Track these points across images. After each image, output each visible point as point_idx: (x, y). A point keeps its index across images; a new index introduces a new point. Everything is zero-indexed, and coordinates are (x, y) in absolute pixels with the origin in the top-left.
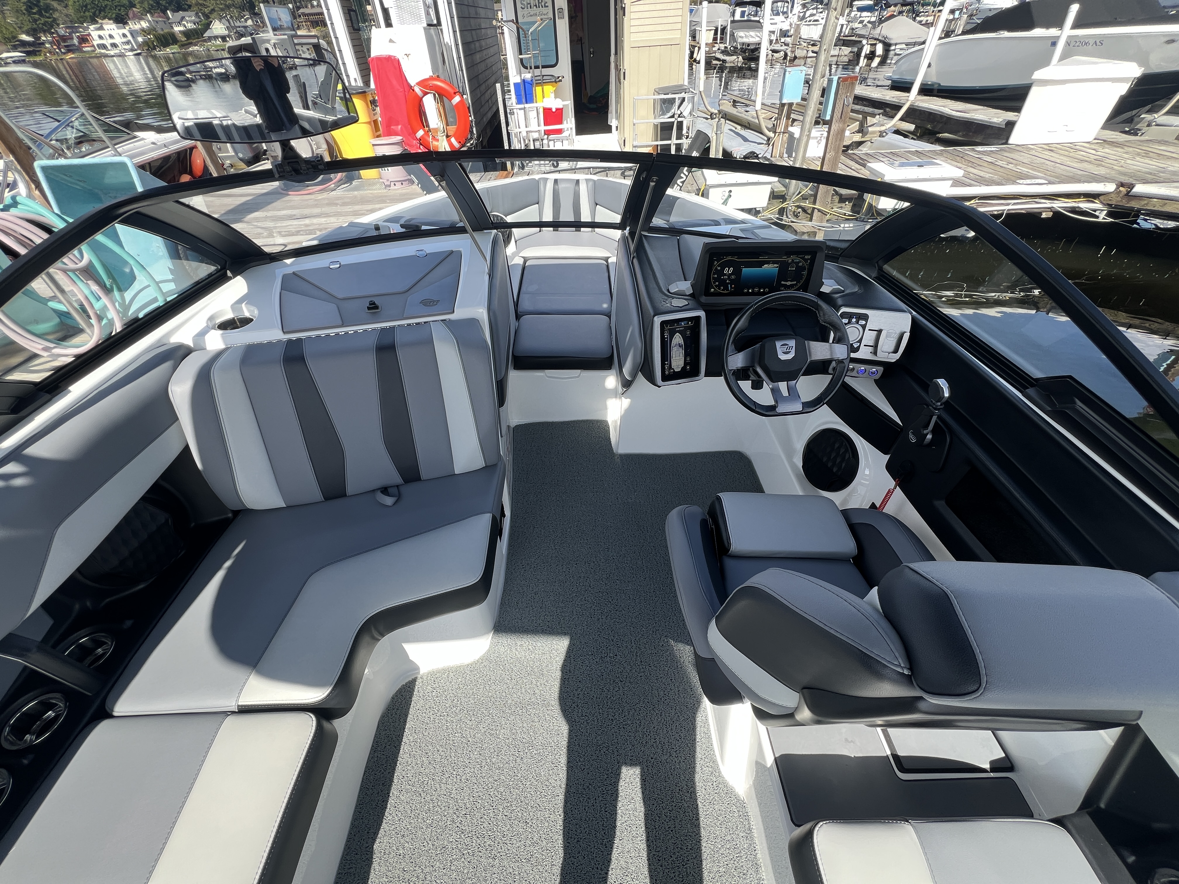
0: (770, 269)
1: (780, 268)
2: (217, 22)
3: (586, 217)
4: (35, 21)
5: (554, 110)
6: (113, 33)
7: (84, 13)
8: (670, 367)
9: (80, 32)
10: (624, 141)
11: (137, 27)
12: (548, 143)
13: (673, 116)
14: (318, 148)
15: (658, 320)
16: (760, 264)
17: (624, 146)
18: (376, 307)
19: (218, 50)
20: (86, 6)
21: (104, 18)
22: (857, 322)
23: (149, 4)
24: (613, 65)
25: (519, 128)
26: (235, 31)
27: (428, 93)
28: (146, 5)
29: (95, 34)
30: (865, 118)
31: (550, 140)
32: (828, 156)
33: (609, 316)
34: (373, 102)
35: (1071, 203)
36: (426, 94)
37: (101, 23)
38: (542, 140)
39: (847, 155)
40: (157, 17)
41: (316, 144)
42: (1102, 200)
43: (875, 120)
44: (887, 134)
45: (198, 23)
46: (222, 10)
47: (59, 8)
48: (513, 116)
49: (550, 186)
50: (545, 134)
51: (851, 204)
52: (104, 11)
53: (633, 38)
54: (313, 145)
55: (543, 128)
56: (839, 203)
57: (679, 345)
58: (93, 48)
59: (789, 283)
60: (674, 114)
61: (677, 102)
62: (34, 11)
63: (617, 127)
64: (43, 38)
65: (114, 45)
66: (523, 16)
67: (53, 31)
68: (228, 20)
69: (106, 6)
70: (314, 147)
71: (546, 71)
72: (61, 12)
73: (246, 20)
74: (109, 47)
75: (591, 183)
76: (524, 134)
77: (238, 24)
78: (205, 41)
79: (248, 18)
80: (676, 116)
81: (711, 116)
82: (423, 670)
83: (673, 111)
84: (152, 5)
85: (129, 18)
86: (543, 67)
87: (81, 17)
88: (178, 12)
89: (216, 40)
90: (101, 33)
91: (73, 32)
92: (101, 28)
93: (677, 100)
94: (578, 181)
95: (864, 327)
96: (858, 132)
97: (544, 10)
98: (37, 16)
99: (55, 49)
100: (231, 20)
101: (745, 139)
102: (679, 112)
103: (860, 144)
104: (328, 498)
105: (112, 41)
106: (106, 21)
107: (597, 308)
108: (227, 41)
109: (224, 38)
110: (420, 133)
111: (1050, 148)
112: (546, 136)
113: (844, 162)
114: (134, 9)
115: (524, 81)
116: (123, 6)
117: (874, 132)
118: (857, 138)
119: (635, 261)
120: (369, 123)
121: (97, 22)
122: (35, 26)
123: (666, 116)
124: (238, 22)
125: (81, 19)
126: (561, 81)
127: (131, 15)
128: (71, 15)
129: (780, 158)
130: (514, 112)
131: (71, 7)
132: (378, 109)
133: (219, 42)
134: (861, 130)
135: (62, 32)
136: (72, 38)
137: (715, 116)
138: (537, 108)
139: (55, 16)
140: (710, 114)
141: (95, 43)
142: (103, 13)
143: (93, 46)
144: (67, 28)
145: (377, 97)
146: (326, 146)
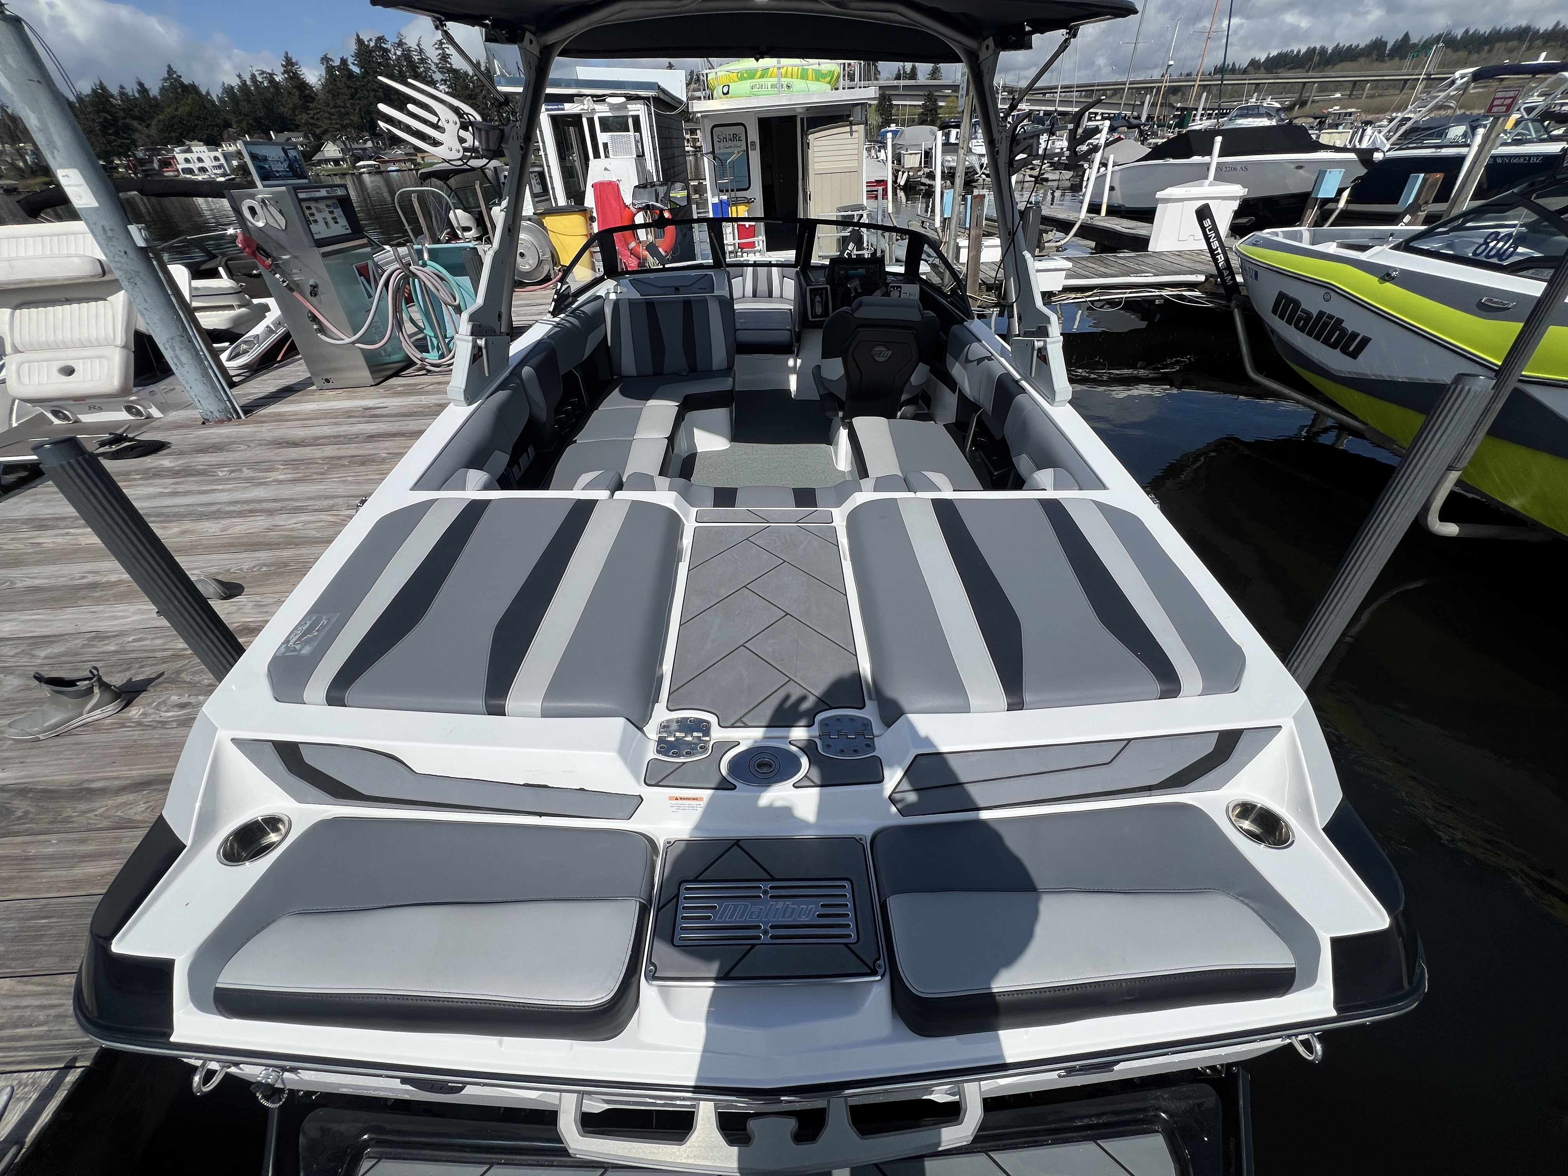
0: (861, 271)
2: (330, 144)
4: (110, 142)
5: (747, 226)
6: (202, 156)
7: (169, 133)
8: (815, 312)
9: (164, 155)
11: (232, 149)
12: (742, 255)
14: (543, 255)
15: (808, 288)
16: (856, 269)
18: (678, 290)
19: (329, 175)
20: (172, 126)
21: (192, 140)
23: (248, 124)
24: (800, 189)
26: (351, 154)
27: (642, 211)
28: (244, 125)
29: (180, 157)
31: (744, 252)
34: (592, 219)
35: (1175, 292)
36: (639, 211)
37: (189, 145)
38: (736, 251)
40: (257, 138)
41: (542, 252)
42: (1200, 289)
43: (1050, 237)
45: (306, 145)
46: (337, 130)
47: (139, 127)
52: (193, 131)
53: (817, 166)
54: (539, 253)
55: (737, 241)
56: (986, 291)
57: (819, 302)
58: (176, 173)
61: (856, 219)
62: (110, 131)
64: (118, 162)
65: (203, 170)
66: (720, 148)
67: (130, 153)
68: (344, 142)
69: (196, 126)
71: (740, 194)
72: (141, 132)
73: (365, 142)
74: (196, 172)
77: (355, 146)
78: (314, 165)
79: (367, 140)
82: (700, 450)
84: (252, 125)
85: (223, 139)
86: (737, 190)
87: (165, 138)
88: (282, 132)
89: (326, 164)
90: (188, 156)
91: (154, 155)
92: (189, 151)
94: (770, 263)
97: (739, 144)
98: (113, 137)
99: (130, 174)
100: (347, 142)
104: (655, 374)
105: (201, 165)
106: (195, 142)
108: (340, 165)
109: (336, 162)
110: (633, 245)
111: (1180, 254)
112: (740, 250)
114: (230, 129)
115: (721, 201)
116: (217, 126)
120: (586, 234)
121: (183, 144)
122: (109, 148)
124: (355, 144)
125: (165, 141)
126: (753, 202)
127: (225, 136)
128: (152, 136)
131: (154, 127)
132: (595, 224)
133: (331, 166)
135: (140, 154)
136: (152, 162)
138: (732, 224)
139: (133, 137)
141: (180, 167)
142: (191, 134)
143: (177, 170)
144: (146, 150)
145: (595, 214)
146: (550, 254)
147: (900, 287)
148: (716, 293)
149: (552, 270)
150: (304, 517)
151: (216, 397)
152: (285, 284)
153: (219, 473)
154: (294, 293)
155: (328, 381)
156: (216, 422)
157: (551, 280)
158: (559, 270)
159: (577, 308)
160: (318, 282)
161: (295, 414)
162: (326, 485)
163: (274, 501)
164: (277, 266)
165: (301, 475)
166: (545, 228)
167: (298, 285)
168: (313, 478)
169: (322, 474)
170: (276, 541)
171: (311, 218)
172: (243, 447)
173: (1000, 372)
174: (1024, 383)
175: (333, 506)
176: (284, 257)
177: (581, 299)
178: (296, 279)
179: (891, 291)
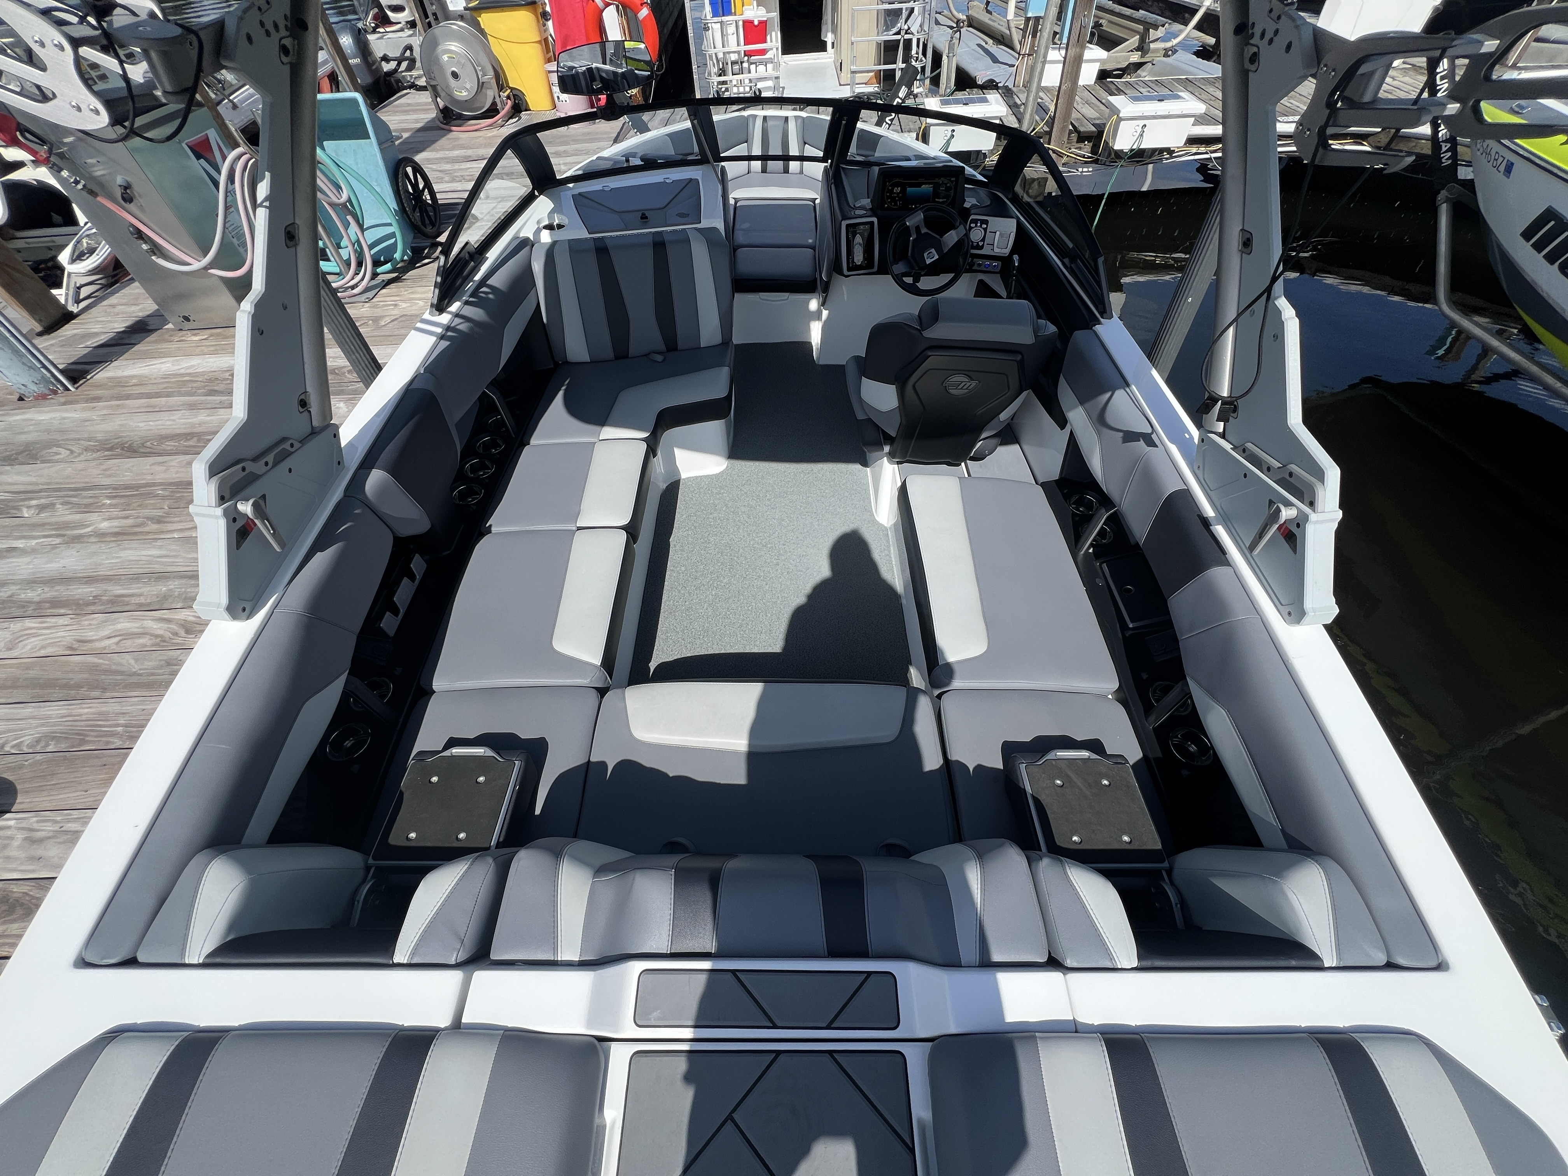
0: (927, 188)
1: (933, 187)
3: (794, 151)
5: (756, 23)
8: (853, 261)
10: (841, 63)
12: (749, 67)
13: (898, 33)
14: (484, 75)
15: (844, 224)
16: (919, 185)
17: (841, 70)
18: (646, 218)
22: (981, 226)
25: (715, 48)
27: (611, 4)
30: (1147, 30)
31: (752, 63)
32: (1063, 87)
33: (814, 248)
34: (545, 16)
36: (607, 5)
38: (742, 63)
39: (1104, 84)
41: (482, 70)
42: (1371, 142)
43: (1160, 32)
44: (1176, 51)
48: (707, 32)
49: (759, 123)
50: (745, 55)
51: (1091, 144)
54: (478, 72)
55: (743, 47)
56: (1077, 142)
57: (860, 244)
59: (941, 200)
60: (900, 29)
61: (905, 14)
63: (833, 43)
70: (480, 74)
75: (800, 121)
76: (720, 55)
80: (903, 33)
81: (957, 23)
82: (684, 476)
83: (899, 25)
93: (904, 11)
94: (787, 118)
95: (985, 230)
96: (1138, 49)
101: (995, 60)
102: (906, 27)
103: (1139, 66)
104: (617, 358)
107: (803, 243)
112: (746, 58)
113: (1096, 93)
117: (1156, 50)
118: (1135, 58)
119: (833, 186)
120: (539, 42)
123: (891, 33)
129: (1023, 88)
130: (708, 27)
132: (550, 24)
134: (1142, 48)
137: (962, 24)
138: (736, 21)
140: (956, 20)
145: (548, 9)
146: (493, 73)
147: (986, 222)
148: (705, 224)
149: (497, 97)
150: (124, 623)
151: (24, 364)
152: (80, 187)
153: (25, 510)
154: (99, 199)
155: (187, 319)
156: (37, 398)
157: (497, 112)
158: (508, 97)
159: (483, 282)
160: (129, 179)
161: (142, 381)
162: (160, 547)
163: (90, 580)
164: (62, 156)
165: (130, 522)
166: (482, 32)
167: (102, 185)
168: (147, 529)
169: (159, 521)
170: (78, 677)
171: (94, 74)
172: (64, 453)
173: (1172, 486)
174: (1220, 531)
175: (165, 597)
176: (66, 140)
177: (493, 254)
178: (99, 173)
179: (971, 228)
